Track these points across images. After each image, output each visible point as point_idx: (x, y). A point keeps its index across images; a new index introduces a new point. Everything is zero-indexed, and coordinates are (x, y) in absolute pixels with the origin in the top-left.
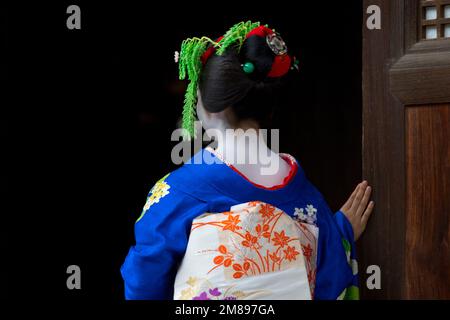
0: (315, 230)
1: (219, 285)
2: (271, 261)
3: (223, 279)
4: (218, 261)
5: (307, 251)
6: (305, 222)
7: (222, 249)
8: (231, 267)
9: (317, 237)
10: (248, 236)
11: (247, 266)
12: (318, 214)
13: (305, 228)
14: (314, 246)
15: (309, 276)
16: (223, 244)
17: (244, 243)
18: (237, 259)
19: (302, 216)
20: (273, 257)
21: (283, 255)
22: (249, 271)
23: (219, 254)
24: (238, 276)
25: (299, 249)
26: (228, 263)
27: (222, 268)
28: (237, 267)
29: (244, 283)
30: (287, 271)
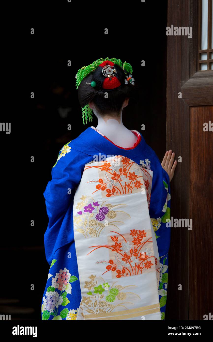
0: (151, 173)
1: (98, 201)
2: (127, 188)
3: (101, 197)
4: (98, 187)
5: (147, 184)
6: (146, 168)
7: (101, 181)
8: (105, 191)
9: (152, 176)
10: (115, 174)
11: (114, 190)
12: (151, 164)
13: (146, 171)
14: (150, 181)
15: (148, 197)
16: (102, 178)
17: (113, 178)
18: (109, 187)
19: (144, 165)
20: (129, 186)
21: (134, 185)
22: (115, 193)
23: (99, 183)
24: (109, 195)
25: (142, 182)
26: (103, 189)
28: (108, 191)
29: (112, 199)
30: (136, 194)
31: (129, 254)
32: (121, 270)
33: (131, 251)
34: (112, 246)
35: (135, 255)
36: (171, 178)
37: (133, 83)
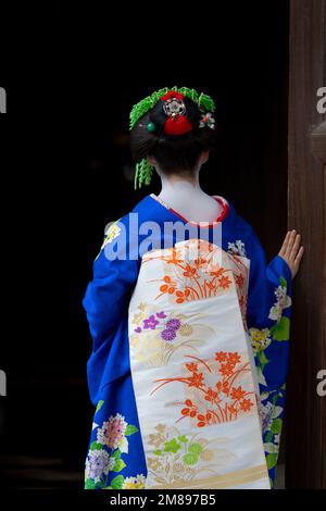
0: (247, 262)
1: (164, 310)
2: (208, 289)
3: (168, 304)
4: (163, 289)
5: (239, 280)
6: (238, 254)
7: (167, 279)
8: (174, 294)
9: (248, 267)
10: (188, 268)
11: (187, 293)
12: (246, 247)
13: (238, 260)
14: (247, 277)
16: (167, 275)
17: (184, 274)
18: (180, 287)
19: (234, 249)
20: (210, 285)
21: (218, 283)
22: (189, 298)
23: (164, 283)
24: (180, 301)
25: (232, 279)
26: (171, 291)
28: (179, 294)
29: (185, 307)
30: (222, 297)
31: (215, 389)
32: (205, 414)
33: (218, 385)
34: (189, 379)
35: (224, 391)
36: (294, 272)
37: (212, 126)
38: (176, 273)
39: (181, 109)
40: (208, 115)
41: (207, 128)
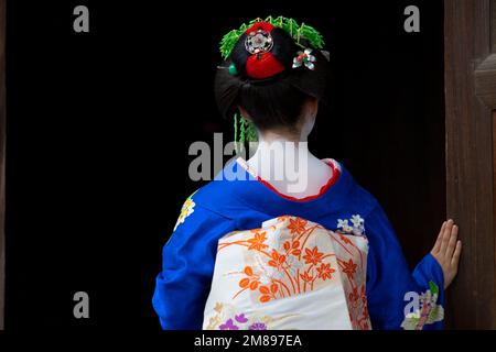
1: (245, 311)
2: (302, 281)
3: (249, 303)
4: (244, 284)
5: (349, 269)
7: (248, 270)
8: (257, 289)
9: (365, 250)
10: (275, 253)
11: (275, 288)
13: (348, 242)
15: (351, 297)
16: (249, 265)
17: (270, 263)
18: (265, 281)
19: (347, 228)
20: (305, 277)
21: (316, 273)
22: (277, 294)
24: (265, 299)
25: (335, 266)
26: (254, 286)
27: (248, 291)
28: (264, 290)
29: (272, 306)
30: (321, 292)
37: (311, 67)
38: (260, 262)
39: (267, 44)
40: (307, 52)
41: (303, 69)
